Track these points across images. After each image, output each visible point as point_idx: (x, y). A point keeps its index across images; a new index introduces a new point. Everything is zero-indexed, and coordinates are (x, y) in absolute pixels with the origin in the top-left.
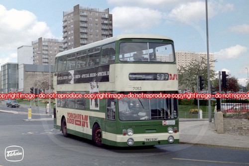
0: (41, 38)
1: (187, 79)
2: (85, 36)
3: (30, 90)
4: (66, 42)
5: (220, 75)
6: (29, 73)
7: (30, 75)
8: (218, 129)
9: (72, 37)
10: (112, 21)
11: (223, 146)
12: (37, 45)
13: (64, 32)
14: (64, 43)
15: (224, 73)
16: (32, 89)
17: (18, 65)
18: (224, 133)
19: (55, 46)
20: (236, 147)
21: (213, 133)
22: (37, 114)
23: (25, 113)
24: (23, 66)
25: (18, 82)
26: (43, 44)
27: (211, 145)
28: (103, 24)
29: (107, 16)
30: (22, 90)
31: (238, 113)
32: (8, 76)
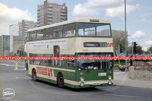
0: (24, 20)
2: (51, 20)
3: (17, 52)
4: (39, 23)
5: (132, 44)
6: (16, 41)
7: (17, 42)
8: (132, 77)
9: (43, 20)
10: (67, 10)
11: (135, 87)
12: (21, 24)
13: (38, 17)
14: (38, 24)
15: (135, 43)
16: (18, 51)
17: (9, 36)
18: (135, 79)
19: (32, 25)
20: (142, 88)
21: (128, 79)
22: (21, 66)
23: (14, 65)
24: (12, 37)
25: (9, 46)
26: (25, 24)
27: (128, 87)
28: (62, 12)
29: (64, 8)
30: (12, 52)
31: (143, 67)
32: (3, 43)
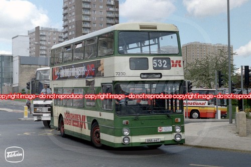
0: (39, 27)
1: (203, 75)
2: (88, 25)
3: (26, 86)
4: (67, 32)
5: (242, 69)
6: (24, 66)
7: (26, 68)
8: (241, 131)
9: (73, 27)
10: (118, 8)
11: (247, 151)
12: (34, 34)
13: (65, 20)
14: (65, 33)
15: (247, 67)
16: (28, 84)
17: (12, 57)
18: (247, 136)
19: (55, 37)
21: (234, 136)
23: (20, 111)
24: (18, 58)
25: (12, 76)
26: (41, 33)
27: (233, 150)
28: (108, 11)
29: (112, 3)
30: (17, 85)
32: (2, 70)
